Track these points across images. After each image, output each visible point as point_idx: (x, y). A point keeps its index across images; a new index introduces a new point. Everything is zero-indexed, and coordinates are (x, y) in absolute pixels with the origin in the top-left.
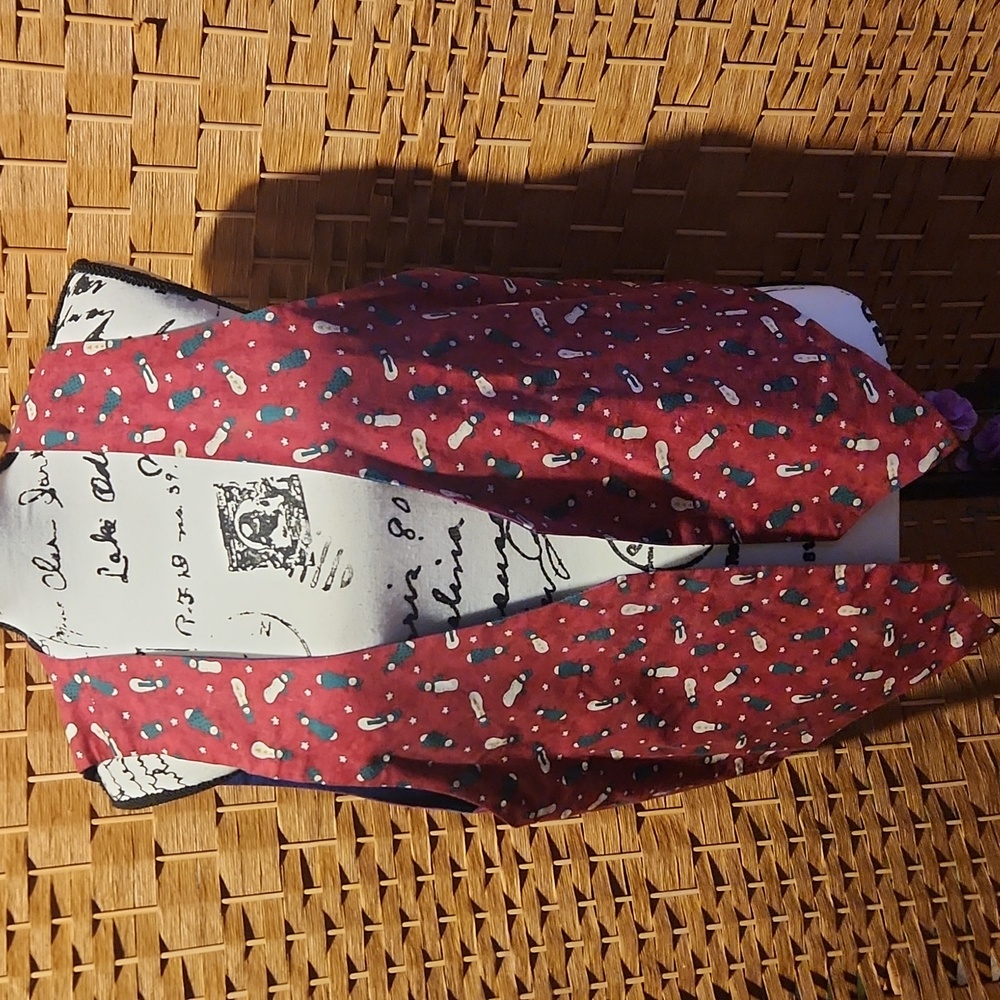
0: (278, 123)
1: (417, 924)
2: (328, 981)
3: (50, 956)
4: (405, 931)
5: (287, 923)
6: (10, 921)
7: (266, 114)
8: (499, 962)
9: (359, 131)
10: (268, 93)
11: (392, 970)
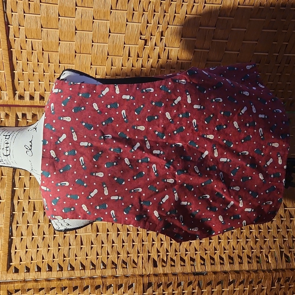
0: (114, 20)
1: (141, 232)
2: (117, 244)
3: (48, 232)
4: (138, 234)
5: (108, 229)
6: (39, 222)
7: (111, 17)
8: (162, 244)
9: (136, 22)
10: (111, 12)
11: (134, 243)
